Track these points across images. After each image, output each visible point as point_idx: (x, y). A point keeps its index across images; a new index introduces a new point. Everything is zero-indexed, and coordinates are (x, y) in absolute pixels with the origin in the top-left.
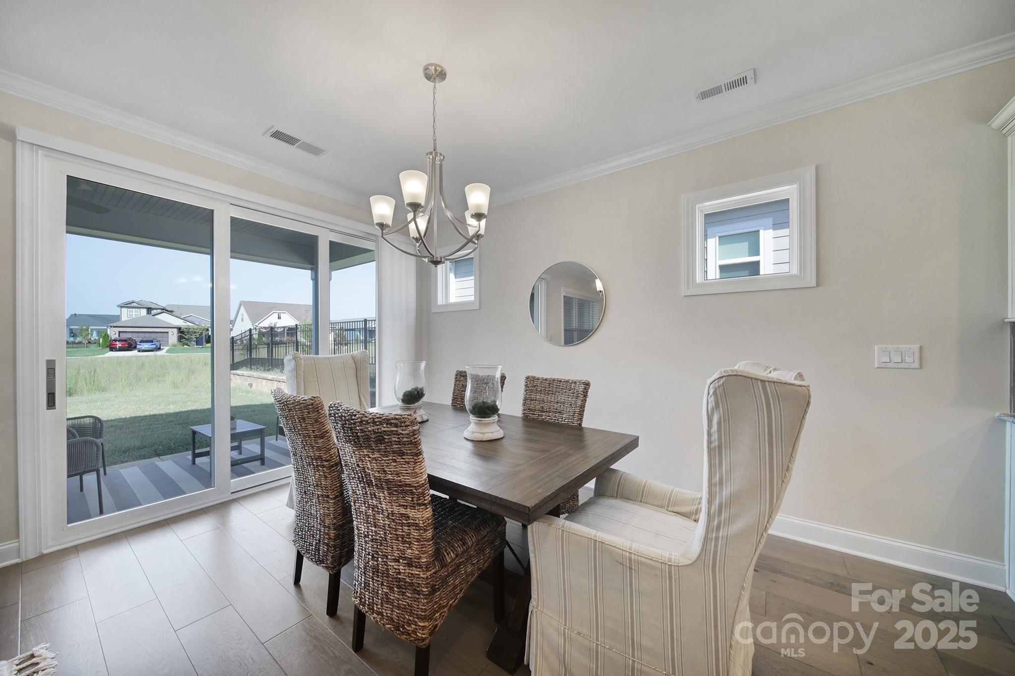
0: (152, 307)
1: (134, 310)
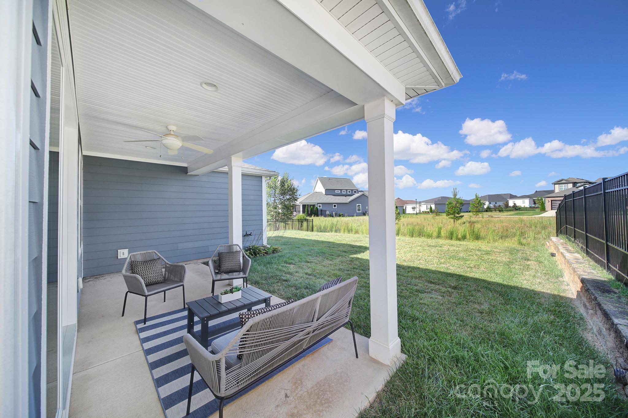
0: (577, 182)
1: (563, 185)
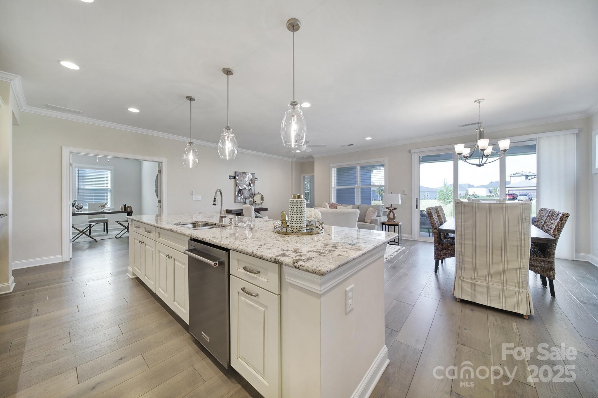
0: (529, 175)
1: (517, 178)
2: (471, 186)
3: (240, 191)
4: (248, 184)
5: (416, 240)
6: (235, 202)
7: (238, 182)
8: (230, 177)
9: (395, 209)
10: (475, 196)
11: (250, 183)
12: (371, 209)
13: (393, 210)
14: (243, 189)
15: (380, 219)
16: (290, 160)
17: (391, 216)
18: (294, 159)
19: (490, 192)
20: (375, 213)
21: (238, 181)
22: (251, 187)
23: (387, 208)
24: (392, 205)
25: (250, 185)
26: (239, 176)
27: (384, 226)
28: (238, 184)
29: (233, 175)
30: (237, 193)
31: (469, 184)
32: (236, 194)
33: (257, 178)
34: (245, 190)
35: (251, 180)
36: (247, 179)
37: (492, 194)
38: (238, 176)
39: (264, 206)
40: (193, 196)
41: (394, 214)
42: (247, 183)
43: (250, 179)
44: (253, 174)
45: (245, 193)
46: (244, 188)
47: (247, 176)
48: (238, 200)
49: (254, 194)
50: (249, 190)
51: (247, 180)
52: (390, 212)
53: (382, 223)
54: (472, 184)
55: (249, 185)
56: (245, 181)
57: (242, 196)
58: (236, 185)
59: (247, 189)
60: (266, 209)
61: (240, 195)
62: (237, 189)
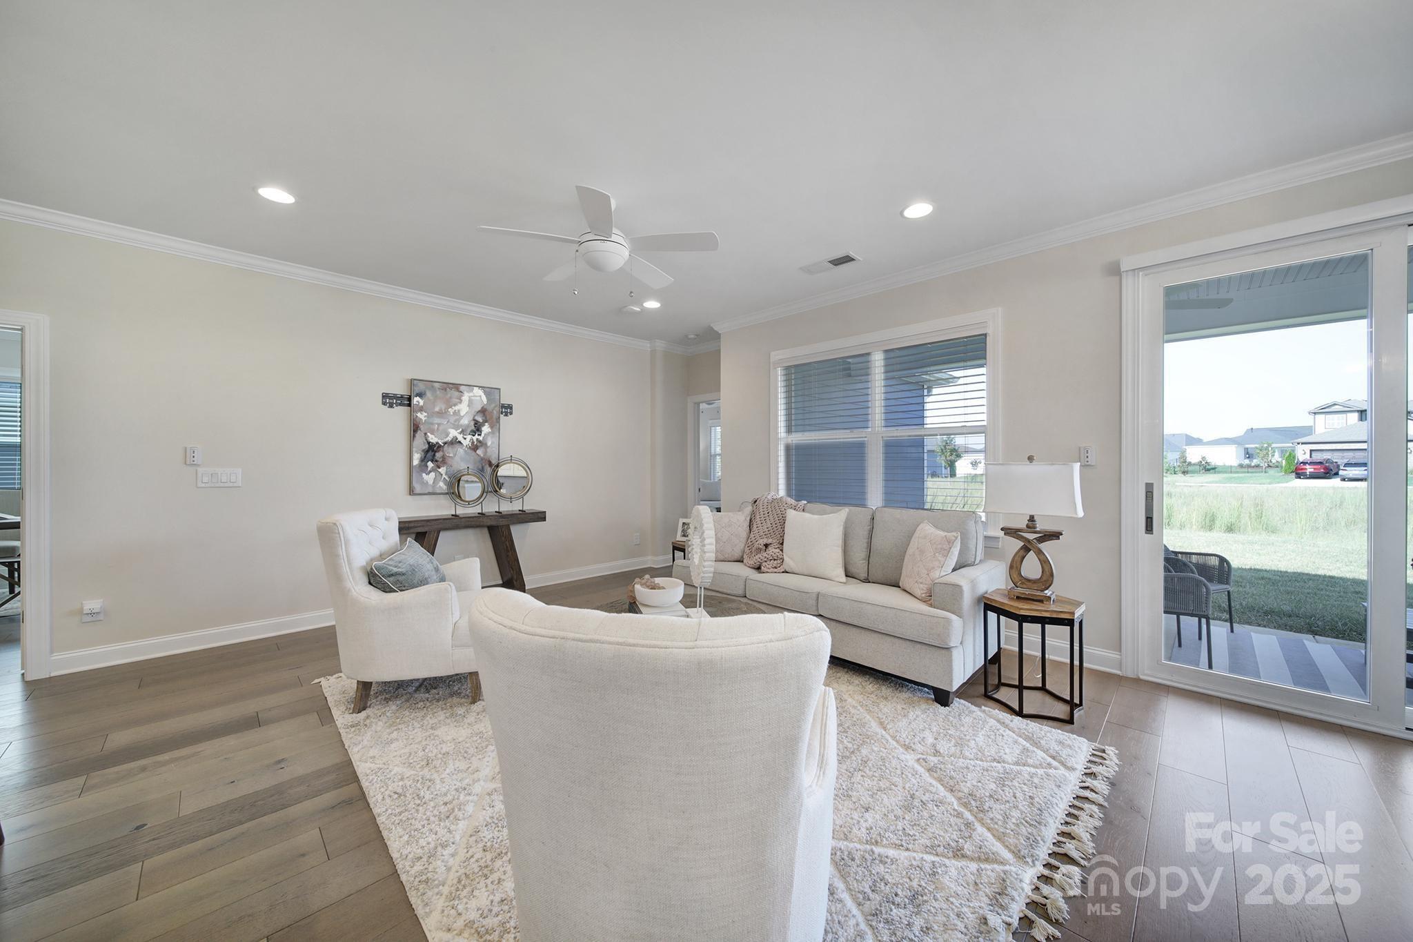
1: (1335, 416)
2: (1192, 441)
3: (432, 451)
4: (468, 426)
5: (1142, 677)
6: (411, 492)
7: (424, 419)
8: (389, 400)
9: (1056, 535)
10: (1205, 467)
11: (476, 423)
12: (927, 529)
13: (1041, 540)
14: (445, 443)
15: (973, 583)
16: (646, 345)
17: (1031, 569)
18: (660, 345)
19: (1249, 455)
20: (946, 554)
21: (422, 416)
22: (481, 438)
23: (1008, 531)
24: (1032, 519)
25: (477, 429)
26: (429, 394)
27: (992, 616)
28: (421, 427)
29: (400, 390)
30: (416, 458)
31: (1186, 435)
32: (416, 462)
33: (510, 407)
34: (457, 446)
35: (483, 411)
36: (463, 408)
37: (1255, 462)
38: (420, 395)
39: (531, 504)
40: (200, 470)
41: (1044, 562)
42: (465, 421)
43: (479, 408)
44: (490, 391)
45: (457, 458)
46: (449, 439)
47: (465, 398)
48: (425, 484)
49: (494, 462)
50: (474, 448)
51: (465, 409)
52: (1026, 549)
53: (986, 604)
54: (1195, 436)
55: (472, 431)
56: (457, 413)
57: (442, 470)
58: (415, 428)
59: (466, 443)
60: (540, 517)
61: (430, 465)
62: (420, 444)
